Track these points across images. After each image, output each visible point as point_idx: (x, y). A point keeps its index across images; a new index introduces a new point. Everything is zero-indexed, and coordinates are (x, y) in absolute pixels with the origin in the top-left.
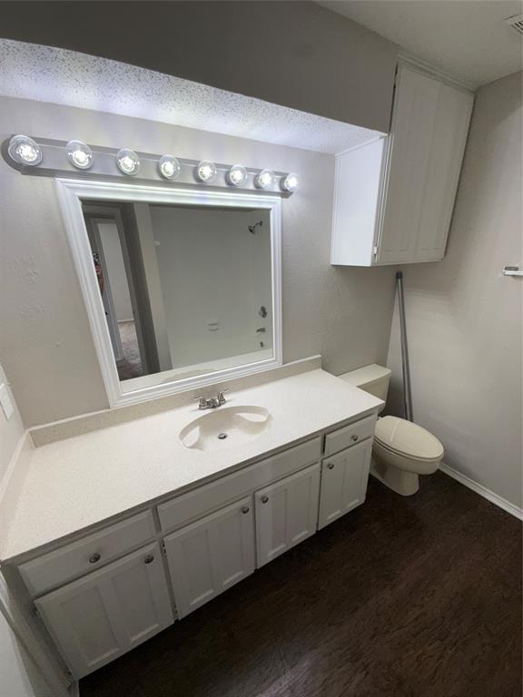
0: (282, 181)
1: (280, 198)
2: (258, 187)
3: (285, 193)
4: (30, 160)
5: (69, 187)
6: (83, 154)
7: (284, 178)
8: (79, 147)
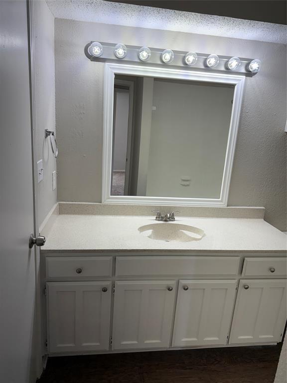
0: (247, 65)
1: (245, 77)
2: (227, 68)
3: (249, 74)
4: (97, 54)
5: (110, 68)
6: (122, 50)
7: (249, 63)
8: (121, 47)
